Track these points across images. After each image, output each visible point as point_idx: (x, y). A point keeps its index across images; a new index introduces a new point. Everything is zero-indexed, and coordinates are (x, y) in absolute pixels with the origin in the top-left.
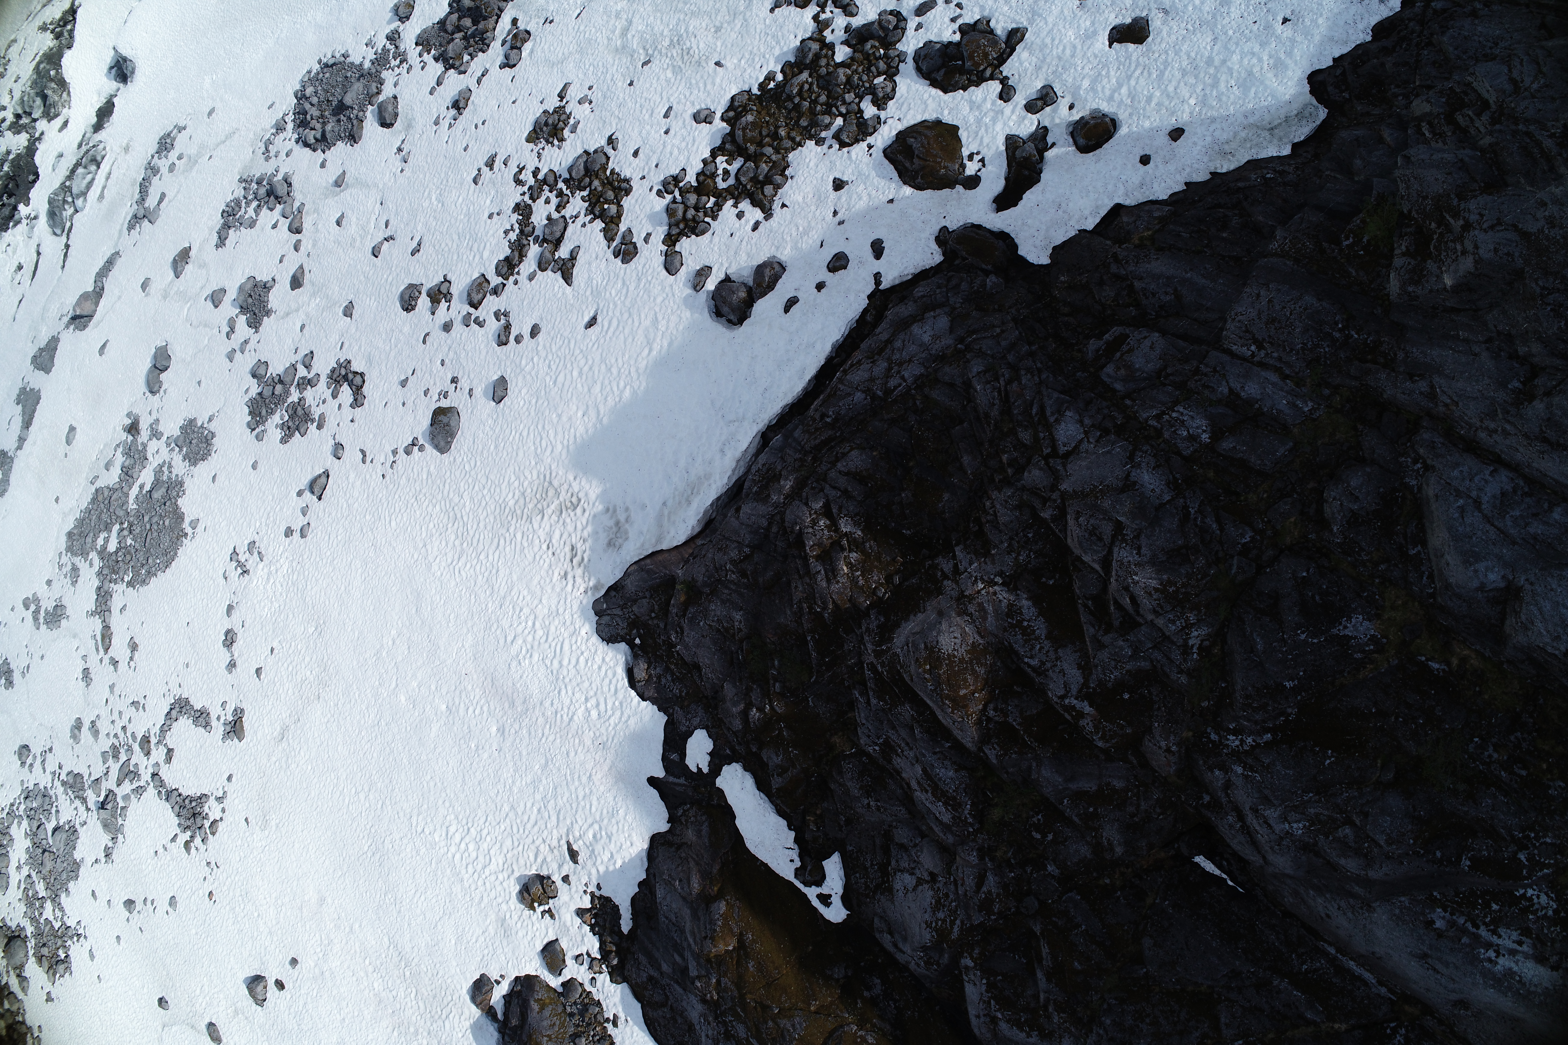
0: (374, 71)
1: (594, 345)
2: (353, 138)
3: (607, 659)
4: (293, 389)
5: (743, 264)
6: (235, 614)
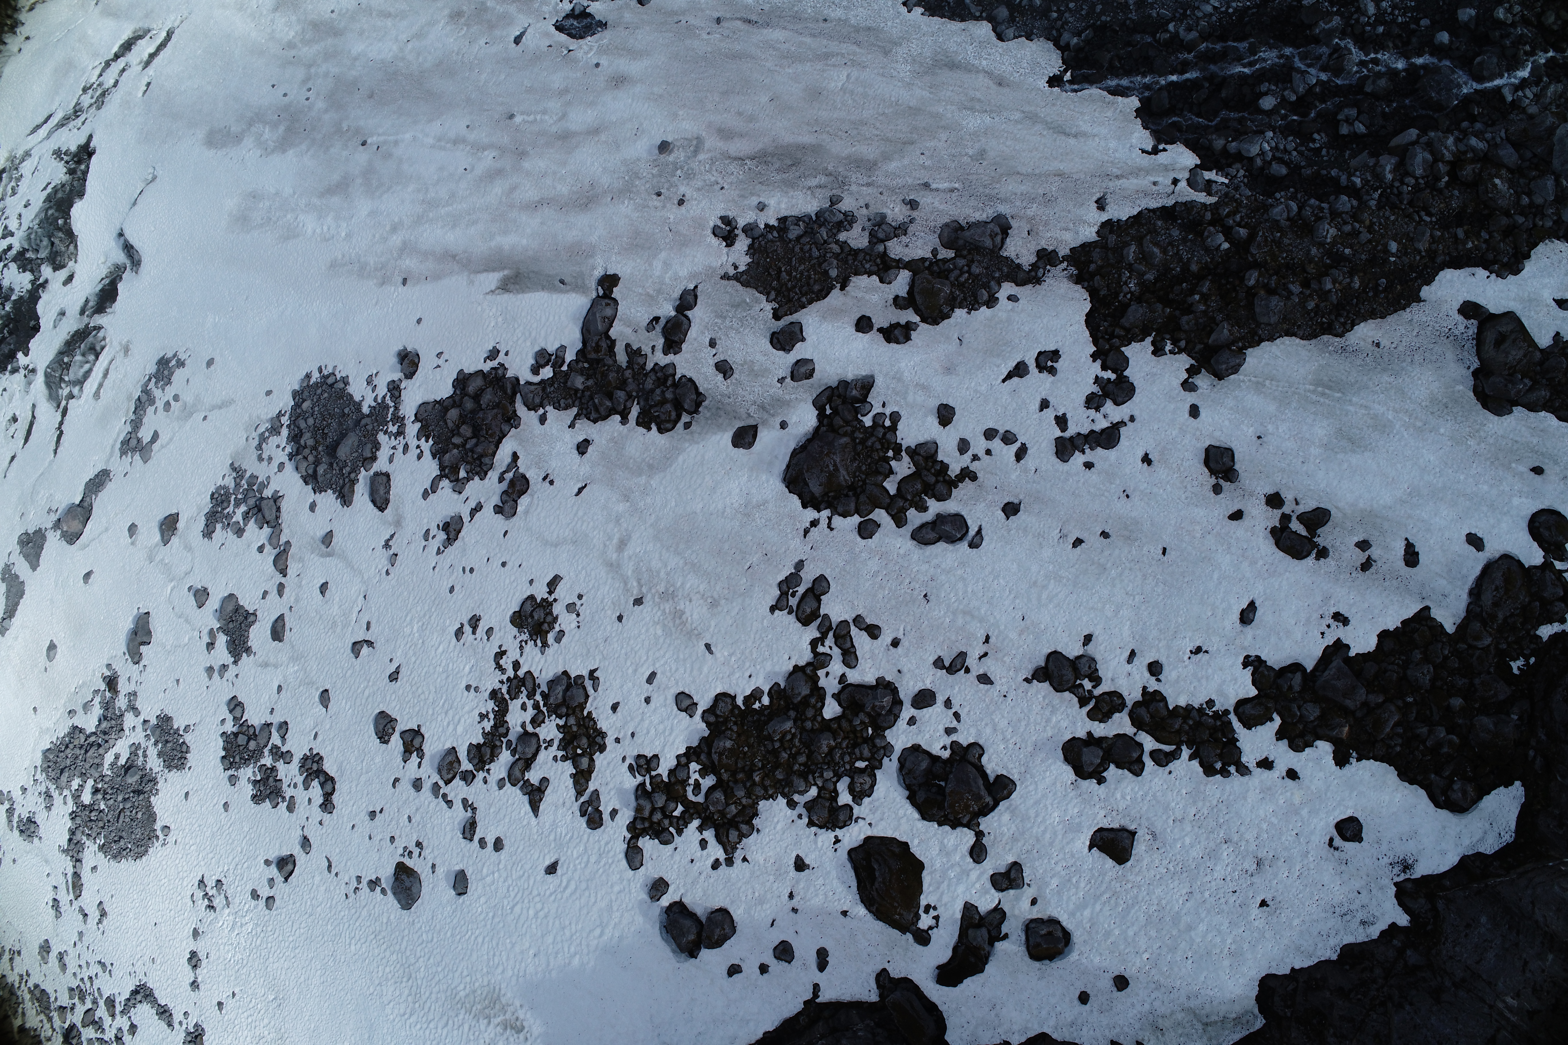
1: (551, 895)
2: (344, 497)
5: (700, 901)
6: (201, 941)
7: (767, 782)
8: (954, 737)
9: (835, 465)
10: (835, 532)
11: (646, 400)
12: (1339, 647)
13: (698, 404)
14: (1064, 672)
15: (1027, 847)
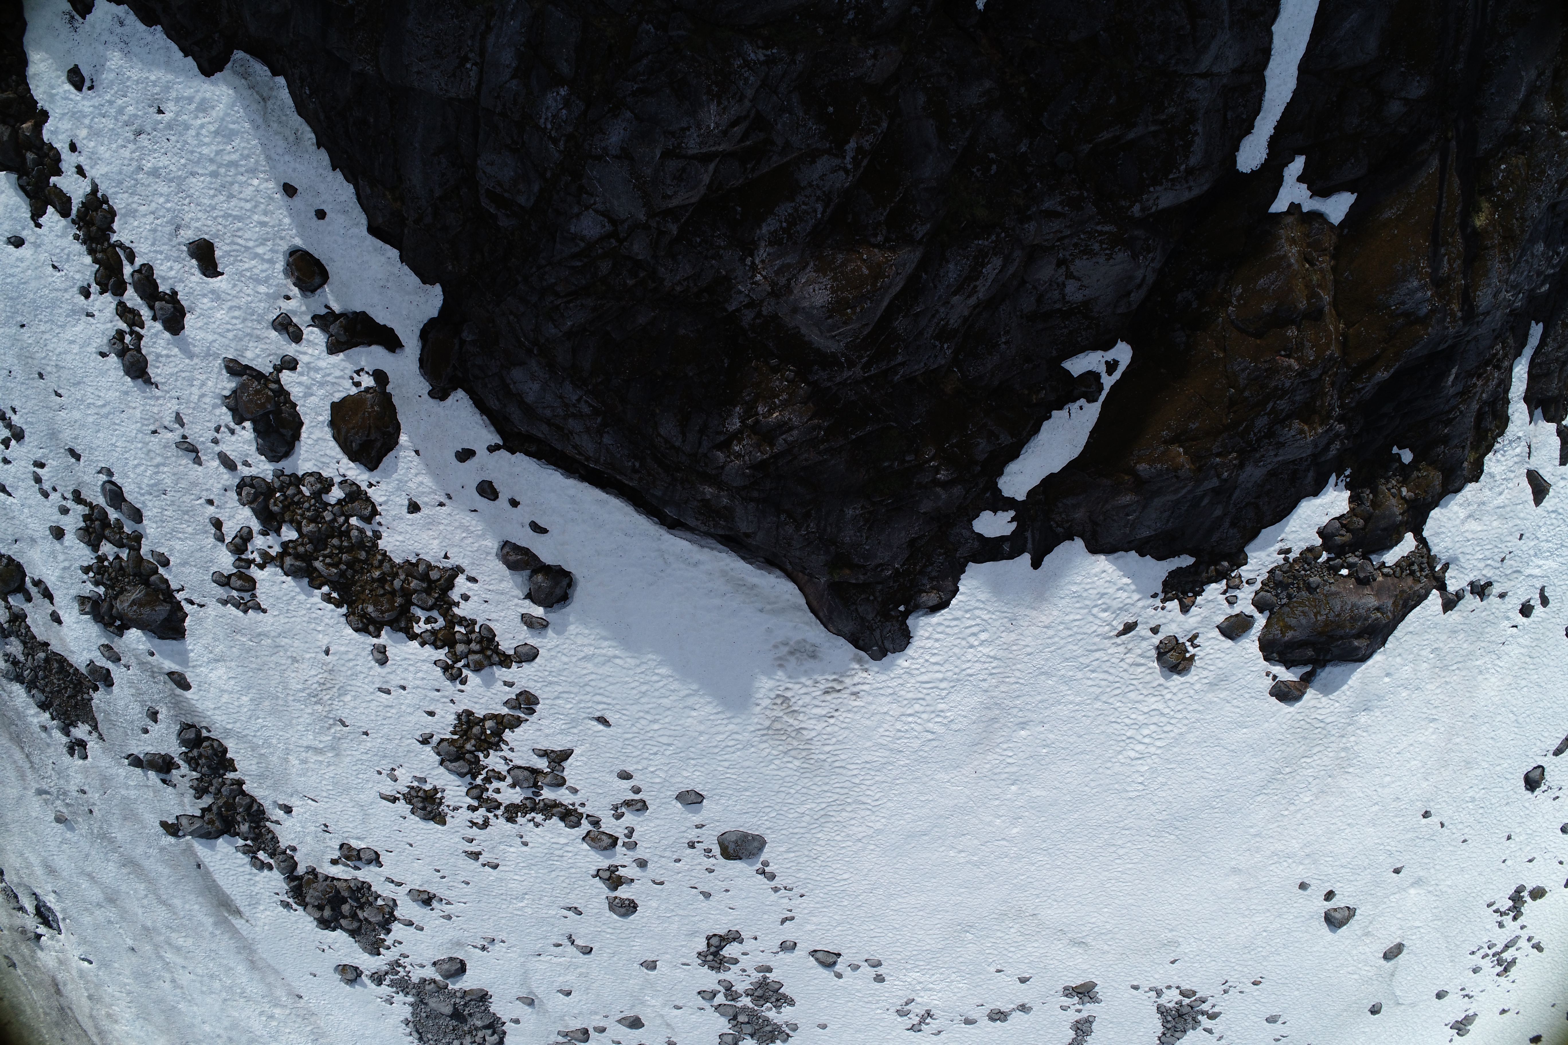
0: (414, 991)
1: (623, 715)
2: (483, 997)
3: (927, 634)
4: (739, 1004)
5: (511, 584)
6: (973, 1015)
10: (181, 584)
11: (217, 769)
13: (189, 726)
15: (255, 325)
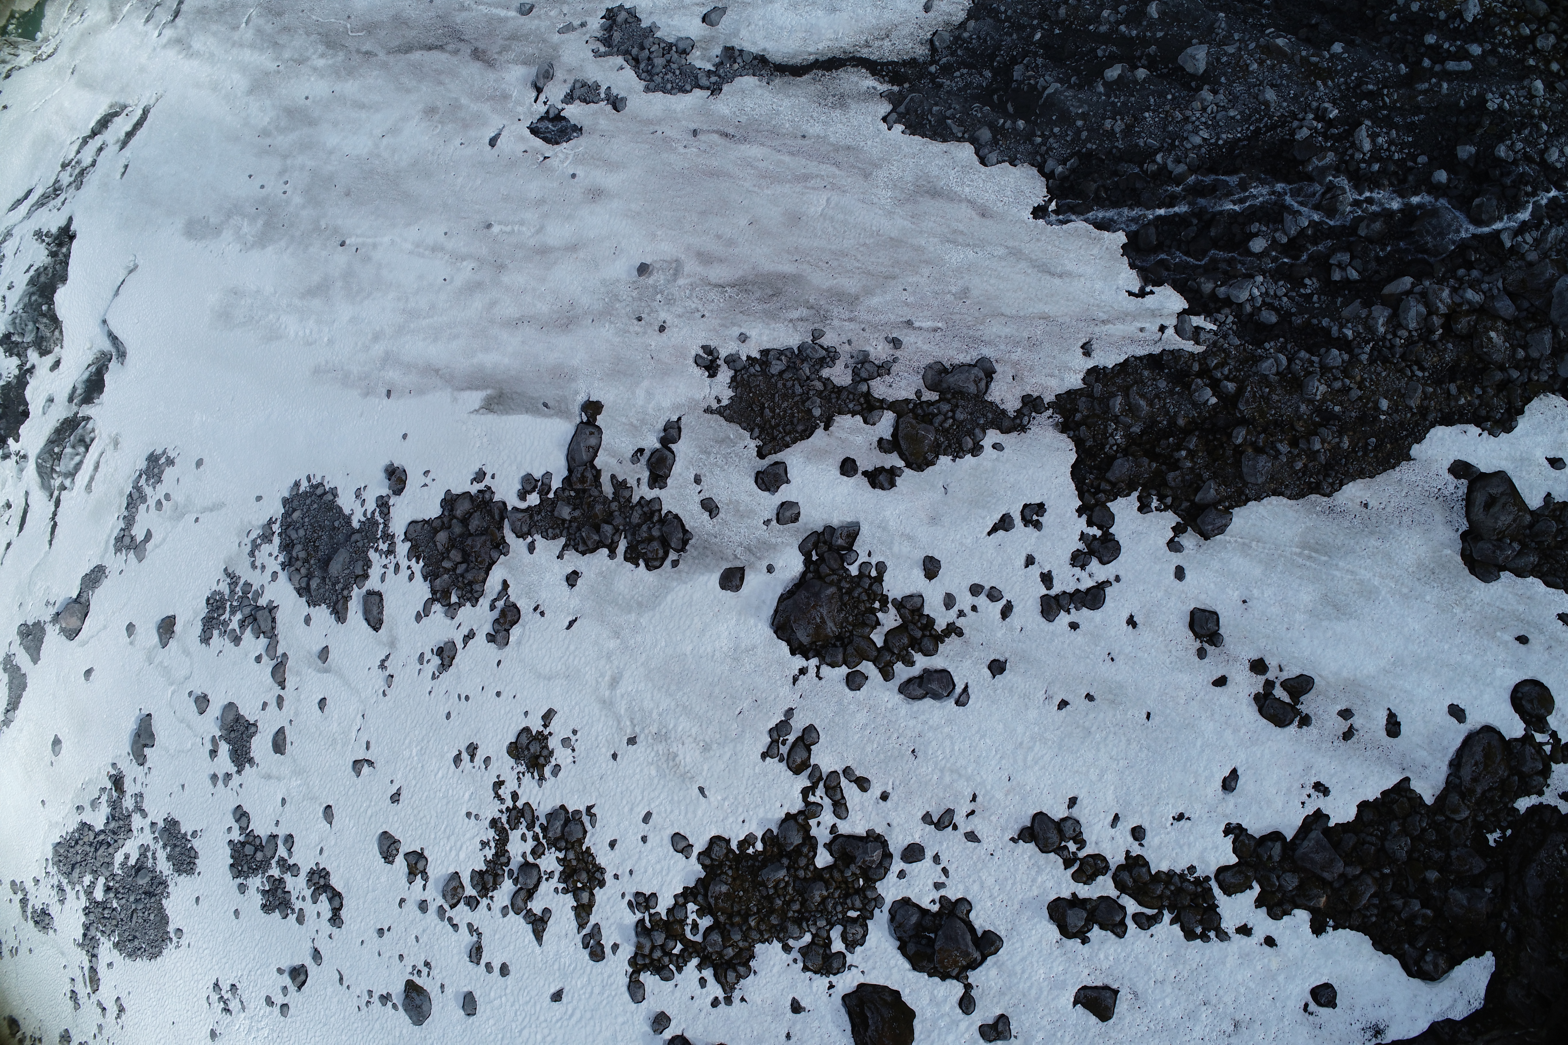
0: (362, 541)
2: (338, 613)
4: (274, 864)
7: (763, 927)
8: (943, 892)
9: (822, 617)
10: (823, 681)
11: (634, 534)
12: (1319, 816)
13: (685, 542)
14: (1049, 835)
15: (1014, 1001)
